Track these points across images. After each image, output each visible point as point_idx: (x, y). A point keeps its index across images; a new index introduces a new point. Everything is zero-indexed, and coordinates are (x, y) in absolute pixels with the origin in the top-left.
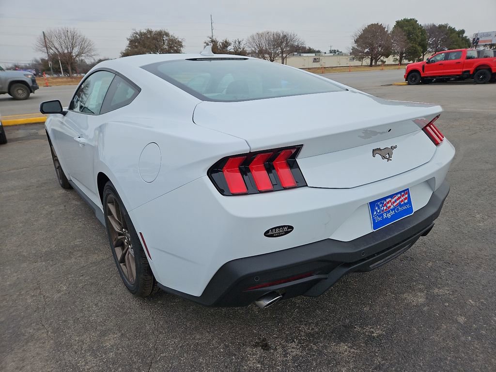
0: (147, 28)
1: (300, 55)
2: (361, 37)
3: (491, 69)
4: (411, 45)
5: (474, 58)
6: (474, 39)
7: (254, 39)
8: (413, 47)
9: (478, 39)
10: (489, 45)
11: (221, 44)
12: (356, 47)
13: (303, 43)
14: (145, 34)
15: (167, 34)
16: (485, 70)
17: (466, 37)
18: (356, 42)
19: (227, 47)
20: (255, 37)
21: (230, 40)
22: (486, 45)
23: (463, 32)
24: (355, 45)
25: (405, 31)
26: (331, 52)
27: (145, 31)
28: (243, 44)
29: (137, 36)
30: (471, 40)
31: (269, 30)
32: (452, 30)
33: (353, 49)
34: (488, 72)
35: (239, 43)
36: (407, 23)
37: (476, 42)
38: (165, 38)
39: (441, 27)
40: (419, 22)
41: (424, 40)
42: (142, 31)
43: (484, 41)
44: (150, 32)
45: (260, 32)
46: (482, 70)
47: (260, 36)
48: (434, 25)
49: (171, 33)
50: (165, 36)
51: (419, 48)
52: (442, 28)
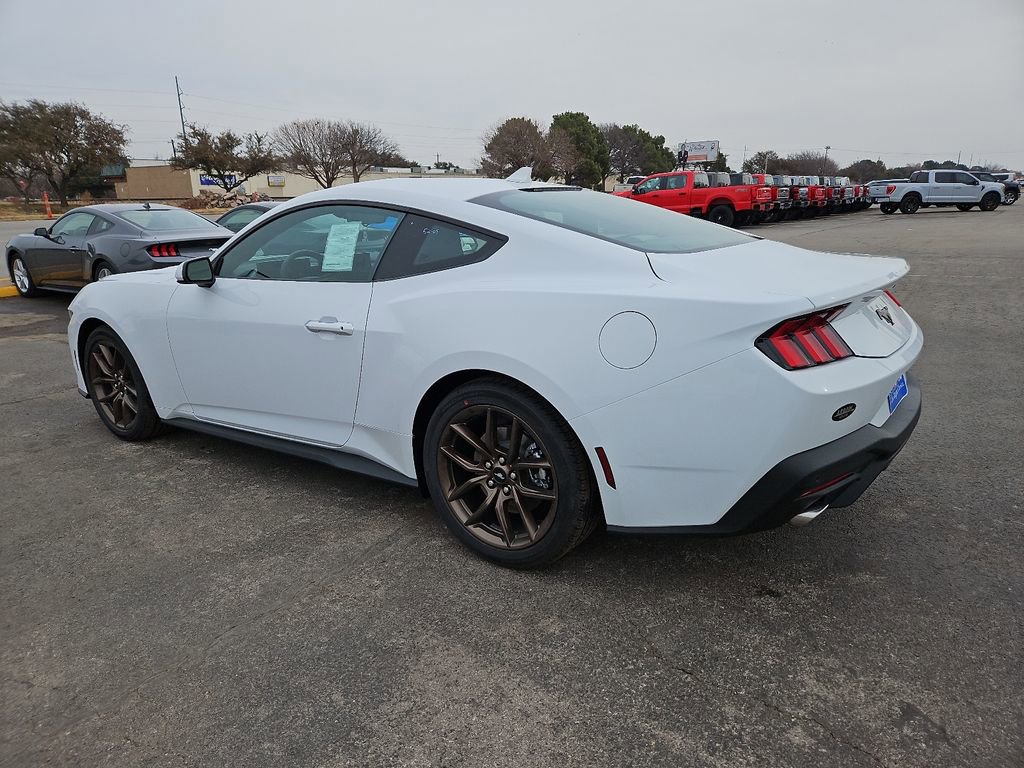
0: (32, 98)
1: (382, 170)
2: (496, 141)
3: (733, 205)
4: (582, 159)
5: (704, 186)
6: (680, 153)
7: (287, 134)
8: (586, 163)
9: (686, 153)
10: (703, 163)
11: (216, 140)
12: (489, 160)
13: (394, 148)
14: (26, 111)
15: (84, 115)
16: (723, 207)
17: (667, 149)
18: (489, 149)
19: (232, 147)
20: (289, 128)
21: (238, 134)
22: (698, 163)
23: (661, 140)
24: (486, 156)
25: (571, 134)
26: (438, 166)
27: (27, 105)
28: (267, 143)
29: (7, 114)
30: (676, 154)
31: (319, 117)
32: (645, 136)
33: (484, 162)
34: (728, 210)
35: (259, 140)
36: (572, 120)
37: (683, 157)
38: (79, 121)
39: (627, 129)
40: (593, 120)
41: (602, 152)
42: (19, 104)
43: (696, 157)
44: (41, 108)
45: (302, 120)
46: (718, 207)
47: (301, 128)
48: (616, 126)
49: (94, 112)
50: (78, 118)
51: (597, 167)
52: (629, 131)
